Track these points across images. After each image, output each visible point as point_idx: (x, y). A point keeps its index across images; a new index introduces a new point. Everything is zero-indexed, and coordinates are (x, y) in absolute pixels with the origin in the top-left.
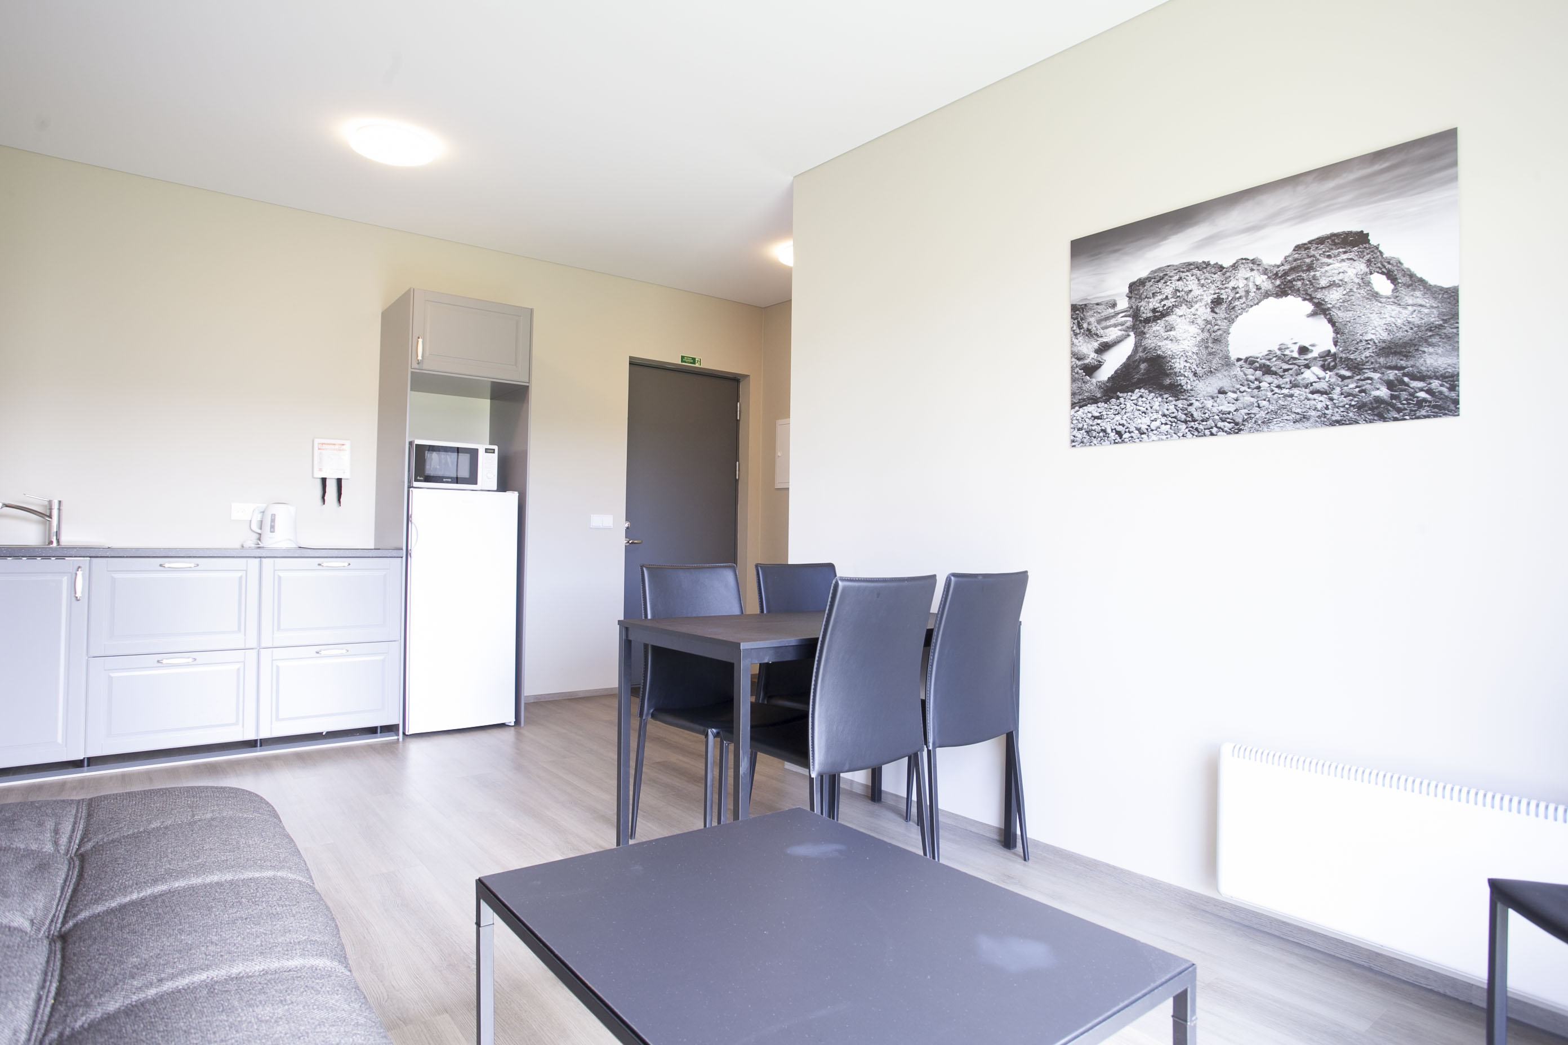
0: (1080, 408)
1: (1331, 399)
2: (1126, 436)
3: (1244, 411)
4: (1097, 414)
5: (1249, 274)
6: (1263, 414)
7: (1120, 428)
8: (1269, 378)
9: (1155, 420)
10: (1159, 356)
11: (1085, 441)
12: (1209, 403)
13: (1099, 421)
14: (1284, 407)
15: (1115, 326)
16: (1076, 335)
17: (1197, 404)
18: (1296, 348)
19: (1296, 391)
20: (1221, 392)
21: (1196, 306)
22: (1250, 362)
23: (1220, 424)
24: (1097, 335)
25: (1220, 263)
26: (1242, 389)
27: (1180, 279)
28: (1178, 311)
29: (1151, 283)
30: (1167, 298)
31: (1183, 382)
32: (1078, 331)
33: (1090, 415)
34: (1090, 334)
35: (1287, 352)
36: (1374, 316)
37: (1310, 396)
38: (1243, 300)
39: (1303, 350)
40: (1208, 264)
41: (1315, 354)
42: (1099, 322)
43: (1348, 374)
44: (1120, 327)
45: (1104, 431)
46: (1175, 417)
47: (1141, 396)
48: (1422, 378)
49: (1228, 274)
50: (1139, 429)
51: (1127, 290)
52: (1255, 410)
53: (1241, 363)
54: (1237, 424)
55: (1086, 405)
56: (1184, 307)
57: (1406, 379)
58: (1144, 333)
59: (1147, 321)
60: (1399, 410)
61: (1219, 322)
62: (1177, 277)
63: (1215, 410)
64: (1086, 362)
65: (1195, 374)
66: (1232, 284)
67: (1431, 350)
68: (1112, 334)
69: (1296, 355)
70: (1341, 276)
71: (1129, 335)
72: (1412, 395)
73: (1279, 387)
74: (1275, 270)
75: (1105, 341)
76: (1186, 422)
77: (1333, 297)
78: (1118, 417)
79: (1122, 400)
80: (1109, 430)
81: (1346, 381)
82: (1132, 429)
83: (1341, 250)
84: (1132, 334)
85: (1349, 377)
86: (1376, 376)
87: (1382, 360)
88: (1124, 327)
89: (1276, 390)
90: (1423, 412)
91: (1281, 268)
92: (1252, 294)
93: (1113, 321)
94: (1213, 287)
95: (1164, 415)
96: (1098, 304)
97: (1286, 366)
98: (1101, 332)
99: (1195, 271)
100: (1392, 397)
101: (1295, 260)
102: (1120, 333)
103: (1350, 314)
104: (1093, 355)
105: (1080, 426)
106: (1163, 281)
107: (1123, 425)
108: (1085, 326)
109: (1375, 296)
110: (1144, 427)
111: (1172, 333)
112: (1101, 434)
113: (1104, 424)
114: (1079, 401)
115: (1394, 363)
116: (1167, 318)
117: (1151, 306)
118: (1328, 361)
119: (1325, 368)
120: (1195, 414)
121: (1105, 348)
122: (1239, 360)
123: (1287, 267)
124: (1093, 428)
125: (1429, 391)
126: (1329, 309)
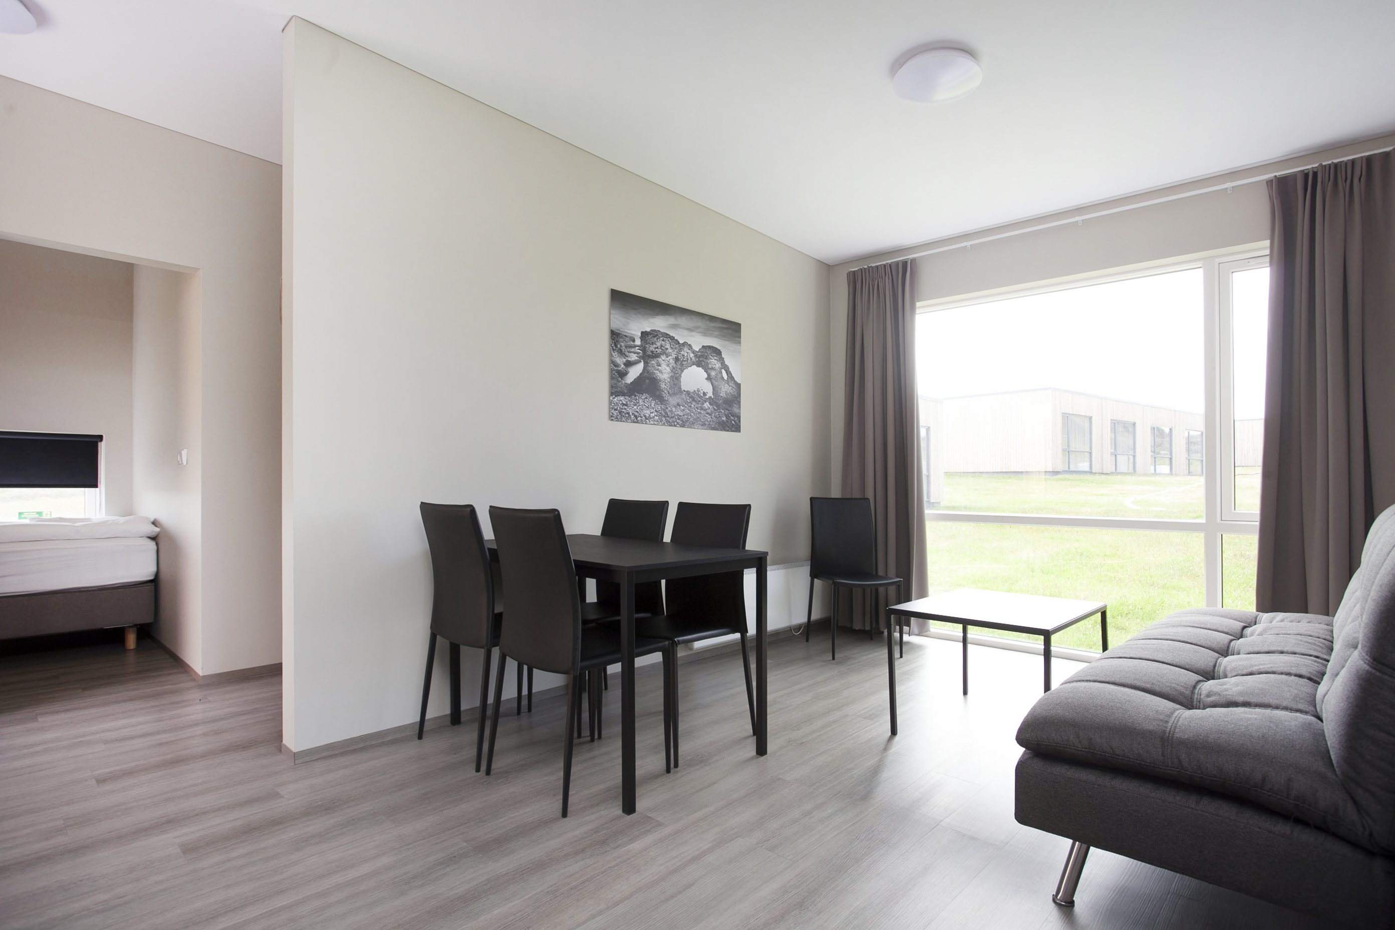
0: (616, 396)
1: (712, 418)
2: (639, 419)
3: (686, 416)
4: (625, 403)
5: (688, 351)
6: (692, 419)
7: (636, 414)
8: (694, 403)
9: (652, 413)
10: (654, 378)
11: (618, 417)
12: (674, 409)
13: (626, 407)
14: (698, 418)
15: (635, 353)
16: (614, 350)
17: (669, 408)
18: (702, 392)
19: (702, 412)
20: (678, 405)
21: (670, 358)
22: (688, 393)
23: (678, 421)
24: (625, 354)
25: (679, 340)
26: (686, 405)
27: (663, 340)
28: (664, 357)
29: (651, 336)
30: (657, 348)
31: (664, 395)
32: (614, 348)
33: (621, 402)
34: (621, 353)
35: (700, 393)
36: (723, 387)
37: (706, 415)
38: (686, 362)
39: (704, 394)
40: (674, 338)
41: (707, 397)
42: (626, 347)
43: (716, 408)
44: (636, 355)
45: (628, 413)
46: (660, 413)
47: (646, 398)
48: (733, 416)
49: (681, 347)
50: (645, 416)
51: (640, 335)
52: (689, 417)
53: (685, 393)
54: (683, 422)
55: (619, 396)
56: (665, 356)
57: (730, 415)
58: (648, 363)
59: (649, 356)
60: (728, 427)
61: (678, 369)
62: (662, 339)
63: (676, 413)
64: (620, 369)
65: (669, 393)
66: (682, 353)
67: (735, 405)
68: (633, 357)
69: (702, 395)
70: (715, 366)
71: (641, 362)
72: (731, 421)
73: (697, 408)
74: (697, 353)
75: (629, 359)
76: (665, 417)
77: (713, 373)
78: (635, 407)
79: (637, 398)
80: (631, 414)
81: (716, 411)
82: (642, 416)
83: (715, 355)
84: (642, 361)
85: (717, 410)
86: (723, 411)
87: (724, 406)
88: (639, 355)
89: (696, 409)
90: (733, 429)
91: (698, 353)
92: (689, 361)
93: (633, 350)
94: (676, 351)
95: (656, 411)
96: (626, 336)
97: (699, 400)
98: (627, 354)
99: (669, 339)
100: (727, 421)
101: (702, 352)
102: (637, 358)
103: (717, 383)
104: (623, 366)
105: (616, 407)
106: (656, 338)
107: (638, 412)
108: (619, 346)
109: (723, 378)
110: (647, 415)
111: (660, 368)
112: (627, 415)
113: (628, 409)
114: (615, 391)
115: (727, 408)
116: (658, 359)
117: (651, 349)
118: (712, 401)
119: (710, 404)
120: (669, 413)
121: (629, 364)
122: (684, 391)
123: (700, 354)
124: (623, 410)
125: (735, 422)
126: (711, 379)
